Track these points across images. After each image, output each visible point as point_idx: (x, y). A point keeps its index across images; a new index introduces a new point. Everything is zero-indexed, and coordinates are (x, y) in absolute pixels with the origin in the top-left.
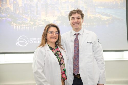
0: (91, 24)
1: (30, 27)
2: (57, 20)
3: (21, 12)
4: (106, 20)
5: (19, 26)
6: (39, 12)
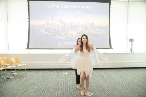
0: (93, 36)
1: (64, 37)
3: (60, 30)
4: (100, 34)
5: (59, 37)
6: (68, 30)
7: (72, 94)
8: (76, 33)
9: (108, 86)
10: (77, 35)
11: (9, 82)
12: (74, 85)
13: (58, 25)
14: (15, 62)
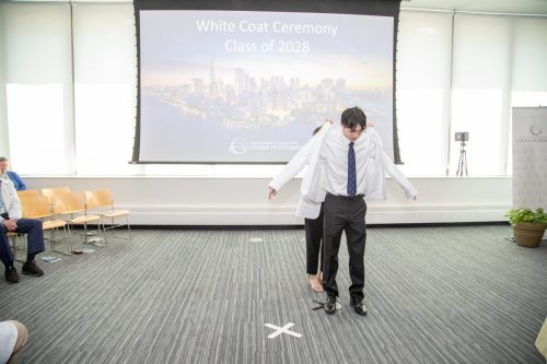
1: (250, 125)
3: (237, 103)
5: (233, 124)
6: (263, 103)
7: (274, 306)
8: (288, 113)
9: (388, 281)
10: (292, 119)
11: (79, 266)
12: (280, 277)
13: (228, 86)
14: (96, 201)
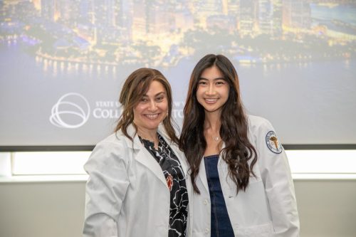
0: (295, 57)
1: (95, 65)
2: (182, 45)
3: (67, 16)
4: (343, 44)
5: (59, 62)
6: (125, 18)
